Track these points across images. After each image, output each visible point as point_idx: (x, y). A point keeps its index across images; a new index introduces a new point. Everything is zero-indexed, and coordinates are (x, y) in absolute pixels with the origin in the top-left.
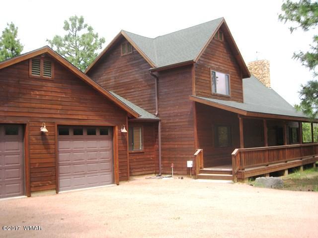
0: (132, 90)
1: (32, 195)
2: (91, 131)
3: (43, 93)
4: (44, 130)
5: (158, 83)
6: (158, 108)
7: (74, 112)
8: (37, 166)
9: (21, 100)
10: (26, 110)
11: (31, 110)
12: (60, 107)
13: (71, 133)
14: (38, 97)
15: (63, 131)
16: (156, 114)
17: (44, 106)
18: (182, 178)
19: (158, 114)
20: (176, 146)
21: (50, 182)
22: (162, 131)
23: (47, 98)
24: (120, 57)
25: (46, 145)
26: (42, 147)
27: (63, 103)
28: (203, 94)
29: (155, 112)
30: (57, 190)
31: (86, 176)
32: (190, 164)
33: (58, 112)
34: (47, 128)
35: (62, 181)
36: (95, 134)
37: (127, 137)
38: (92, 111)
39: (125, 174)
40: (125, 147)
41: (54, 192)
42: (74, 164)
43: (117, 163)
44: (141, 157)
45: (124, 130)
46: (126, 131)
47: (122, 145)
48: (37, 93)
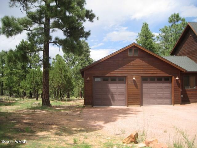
1: (129, 106)
2: (159, 79)
3: (134, 63)
4: (134, 79)
7: (150, 70)
8: (131, 94)
9: (124, 67)
10: (126, 71)
11: (129, 70)
12: (142, 68)
13: (149, 80)
14: (132, 65)
15: (145, 79)
17: (134, 68)
21: (137, 101)
23: (136, 65)
24: (189, 37)
25: (136, 85)
26: (134, 86)
27: (143, 67)
30: (141, 104)
31: (156, 100)
33: (142, 71)
34: (135, 78)
35: (144, 101)
36: (162, 80)
37: (180, 81)
38: (159, 69)
39: (178, 101)
40: (178, 86)
41: (139, 106)
42: (150, 94)
43: (173, 95)
44: (195, 92)
45: (177, 78)
46: (178, 79)
47: (177, 86)
48: (131, 63)
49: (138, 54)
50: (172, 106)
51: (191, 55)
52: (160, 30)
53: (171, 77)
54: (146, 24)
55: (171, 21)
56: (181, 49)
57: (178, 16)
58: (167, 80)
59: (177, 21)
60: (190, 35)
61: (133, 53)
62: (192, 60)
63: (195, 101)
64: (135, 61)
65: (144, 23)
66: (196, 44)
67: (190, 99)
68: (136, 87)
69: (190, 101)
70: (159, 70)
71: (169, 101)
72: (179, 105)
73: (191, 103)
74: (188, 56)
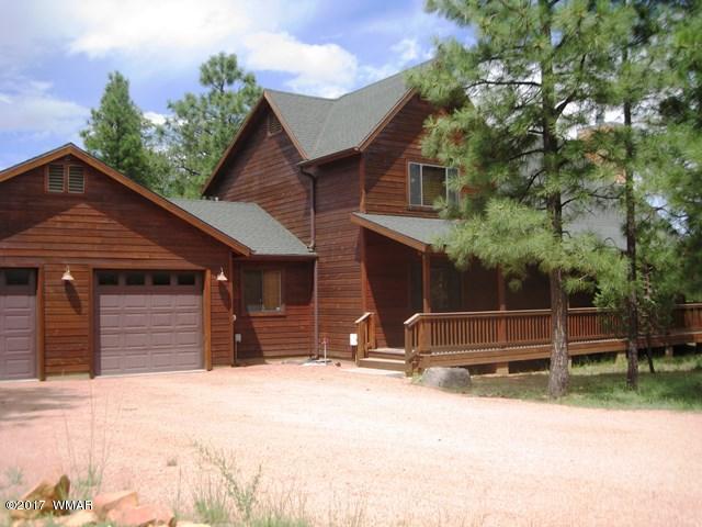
0: (282, 201)
1: (49, 378)
2: (162, 280)
3: (68, 218)
4: (67, 277)
5: (314, 187)
6: (315, 234)
7: (126, 248)
8: (56, 333)
9: (30, 231)
10: (38, 246)
11: (47, 246)
12: (98, 240)
13: (122, 281)
14: (59, 225)
15: (107, 279)
16: (312, 245)
17: (68, 239)
18: (339, 365)
19: (315, 246)
20: (338, 306)
21: (80, 360)
22: (319, 279)
23: (76, 226)
24: (266, 140)
25: (75, 303)
26: (68, 304)
27: (104, 234)
28: (385, 209)
29: (310, 243)
30: (94, 371)
31: (150, 352)
32: (353, 339)
33: (96, 248)
34: (72, 273)
35: (106, 359)
36: (168, 283)
37: (230, 288)
38: (161, 244)
39: (225, 354)
40: (225, 305)
41: (88, 375)
42: (126, 333)
43: (208, 334)
44: (280, 324)
45: (222, 278)
46: (225, 279)
47: (220, 303)
48: (58, 218)
49: (83, 186)
50: (203, 374)
51: (268, 199)
52: (170, 106)
53: (203, 273)
54: (119, 80)
55: (207, 80)
56: (240, 178)
57: (232, 65)
58: (189, 281)
59: (230, 82)
60: (269, 134)
61: (67, 184)
62: (273, 216)
63: (282, 353)
64: (71, 211)
65: (114, 75)
66: (287, 163)
67: (263, 348)
68: (74, 307)
69: (266, 354)
70: (159, 248)
71: (194, 355)
72: (230, 368)
73: (267, 361)
74: (259, 204)
